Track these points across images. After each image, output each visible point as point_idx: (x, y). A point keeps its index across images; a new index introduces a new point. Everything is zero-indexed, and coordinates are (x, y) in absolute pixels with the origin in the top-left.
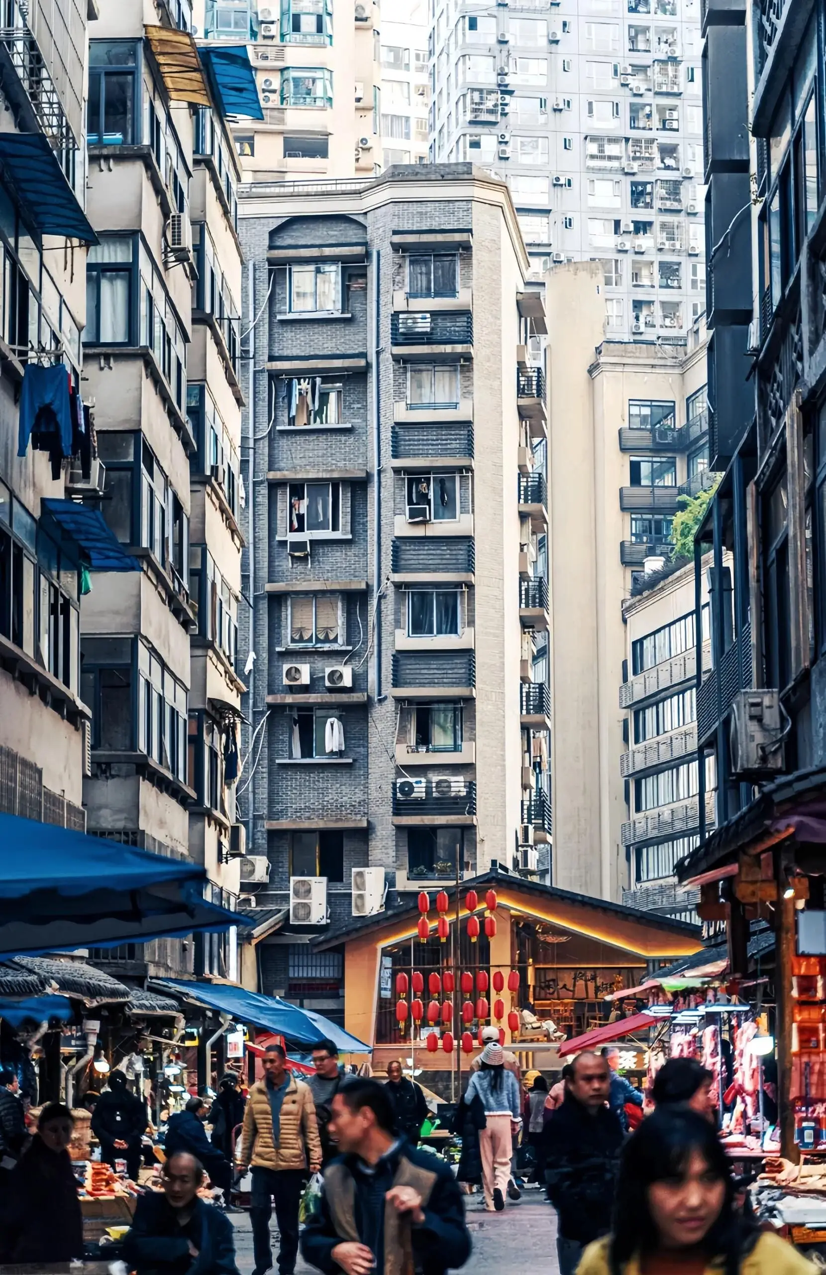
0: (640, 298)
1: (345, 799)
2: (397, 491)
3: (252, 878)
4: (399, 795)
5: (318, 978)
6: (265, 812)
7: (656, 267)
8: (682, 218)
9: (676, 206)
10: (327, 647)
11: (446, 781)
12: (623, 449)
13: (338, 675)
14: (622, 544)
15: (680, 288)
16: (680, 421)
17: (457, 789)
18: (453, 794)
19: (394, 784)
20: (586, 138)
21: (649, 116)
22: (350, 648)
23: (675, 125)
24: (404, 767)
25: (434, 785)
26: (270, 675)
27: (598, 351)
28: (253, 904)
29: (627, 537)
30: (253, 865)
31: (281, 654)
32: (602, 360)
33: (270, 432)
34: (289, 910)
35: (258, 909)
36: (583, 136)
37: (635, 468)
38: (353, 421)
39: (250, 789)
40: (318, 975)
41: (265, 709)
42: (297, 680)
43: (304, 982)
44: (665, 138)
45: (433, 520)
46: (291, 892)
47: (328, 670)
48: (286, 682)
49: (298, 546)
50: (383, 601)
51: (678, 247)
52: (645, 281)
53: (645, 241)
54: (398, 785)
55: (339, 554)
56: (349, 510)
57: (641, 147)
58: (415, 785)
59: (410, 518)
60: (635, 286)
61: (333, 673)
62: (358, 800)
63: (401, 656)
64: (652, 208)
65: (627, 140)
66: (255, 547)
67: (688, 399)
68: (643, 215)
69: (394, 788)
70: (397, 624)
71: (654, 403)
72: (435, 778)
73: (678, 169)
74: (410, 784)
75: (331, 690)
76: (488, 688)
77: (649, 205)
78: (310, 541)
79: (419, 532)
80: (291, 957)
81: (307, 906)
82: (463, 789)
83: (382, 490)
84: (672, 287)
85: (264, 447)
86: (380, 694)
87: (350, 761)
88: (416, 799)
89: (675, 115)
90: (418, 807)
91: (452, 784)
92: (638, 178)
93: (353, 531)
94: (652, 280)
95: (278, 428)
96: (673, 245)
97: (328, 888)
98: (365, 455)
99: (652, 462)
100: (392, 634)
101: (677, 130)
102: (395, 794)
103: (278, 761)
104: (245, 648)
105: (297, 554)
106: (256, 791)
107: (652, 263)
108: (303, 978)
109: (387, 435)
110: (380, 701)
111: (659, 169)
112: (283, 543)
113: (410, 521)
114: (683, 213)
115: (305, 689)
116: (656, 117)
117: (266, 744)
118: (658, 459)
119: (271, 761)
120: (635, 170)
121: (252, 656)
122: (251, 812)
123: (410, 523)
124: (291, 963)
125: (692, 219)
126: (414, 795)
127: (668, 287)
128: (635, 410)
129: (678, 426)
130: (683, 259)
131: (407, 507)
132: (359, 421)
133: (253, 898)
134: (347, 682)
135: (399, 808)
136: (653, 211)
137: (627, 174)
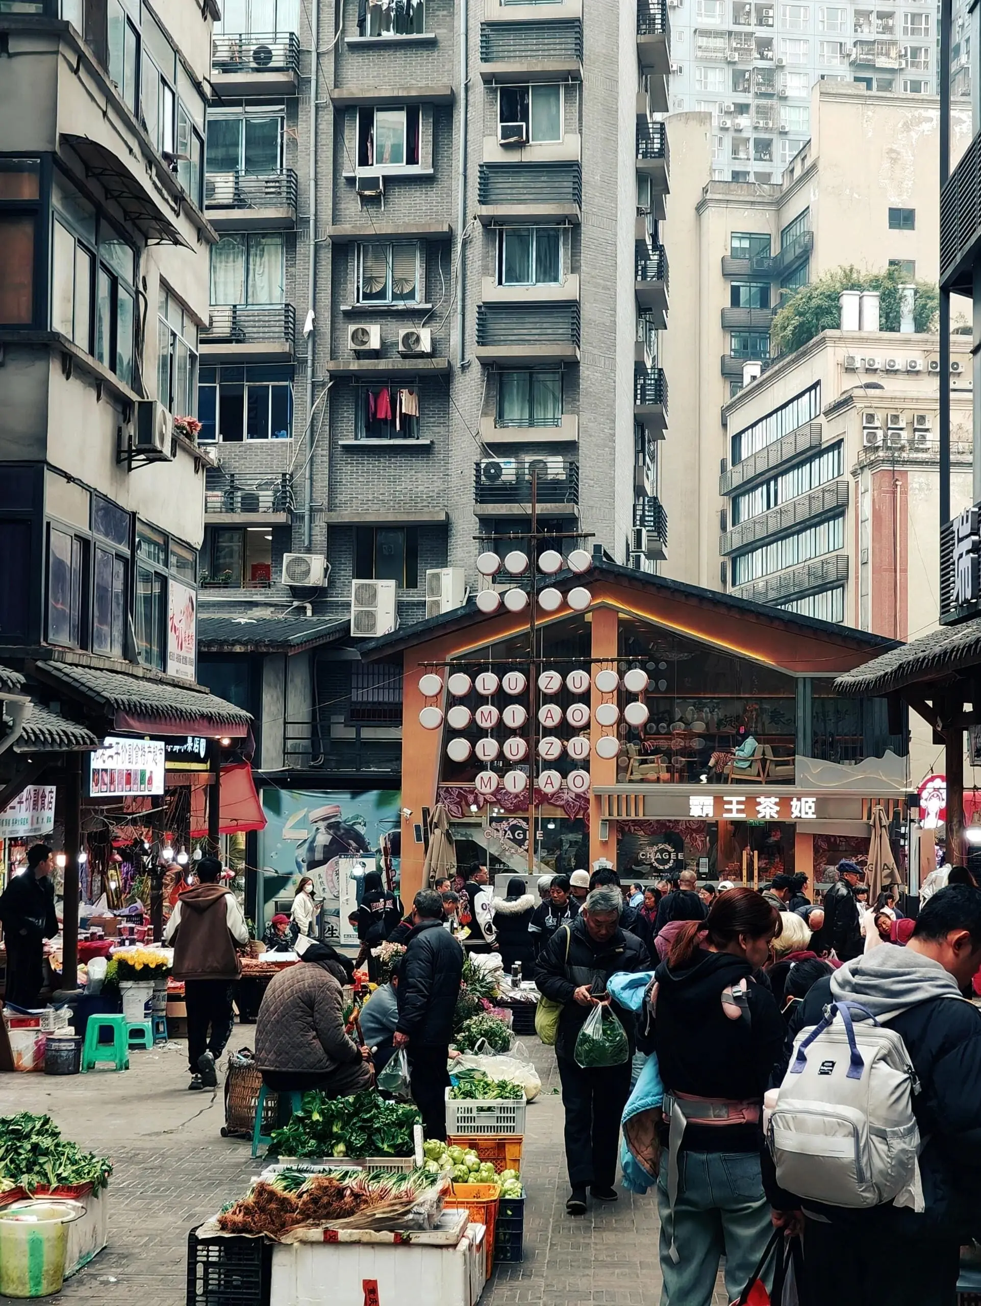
0: (737, 169)
1: (421, 488)
2: (487, 106)
3: (306, 581)
4: (483, 478)
5: (386, 703)
6: (325, 503)
7: (751, 144)
8: (774, 102)
9: (770, 91)
10: (401, 305)
11: (540, 461)
12: (725, 275)
13: (414, 338)
14: (723, 358)
15: (771, 160)
16: (775, 250)
17: (556, 471)
18: (550, 477)
19: (478, 464)
20: (695, 31)
21: (749, 13)
22: (429, 306)
23: (770, 22)
24: (489, 445)
25: (527, 465)
26: (333, 339)
27: (705, 191)
28: (309, 613)
29: (728, 352)
30: (309, 565)
31: (347, 314)
32: (709, 196)
33: (336, 45)
34: (350, 620)
35: (315, 618)
36: (693, 29)
37: (735, 292)
38: (437, 31)
39: (307, 476)
40: (386, 700)
41: (327, 379)
42: (364, 343)
43: (369, 707)
44: (762, 32)
45: (531, 142)
46: (353, 599)
47: (402, 332)
48: (351, 345)
49: (370, 183)
50: (468, 246)
51: (771, 125)
52: (742, 155)
53: (744, 121)
54: (483, 466)
55: (418, 194)
56: (431, 138)
57: (741, 40)
58: (502, 465)
59: (503, 138)
60: (734, 158)
61: (407, 336)
62: (436, 490)
63: (490, 310)
64: (749, 92)
65: (730, 33)
66: (316, 185)
67: (782, 232)
68: (742, 98)
69: (478, 471)
70: (485, 271)
71: (753, 236)
72: (528, 458)
73: (772, 59)
74: (497, 465)
75: (404, 356)
76: (596, 351)
77: (747, 90)
78: (383, 176)
79: (513, 157)
80: (354, 677)
81: (371, 615)
82: (561, 471)
83: (470, 108)
84: (765, 160)
85: (328, 64)
86: (463, 359)
87: (428, 442)
88: (504, 483)
89: (771, 13)
90: (508, 493)
91: (549, 465)
92: (740, 67)
93: (434, 165)
94: (748, 154)
95: (347, 40)
96: (767, 124)
97: (397, 595)
98: (451, 72)
99: (750, 287)
100: (479, 283)
101: (772, 26)
102: (478, 477)
103: (340, 443)
104: (304, 305)
105: (367, 193)
106: (315, 477)
107: (748, 139)
108: (368, 703)
109: (476, 39)
110: (464, 368)
111: (756, 59)
112: (351, 181)
113: (503, 141)
114: (775, 97)
115: (375, 354)
116: (753, 14)
117: (327, 422)
118: (755, 284)
119: (332, 443)
120: (736, 59)
121: (311, 315)
122: (307, 502)
123: (501, 145)
124: (354, 684)
125: (783, 103)
126: (503, 477)
127: (761, 159)
128: (736, 243)
129: (773, 255)
130: (774, 137)
131: (500, 125)
132: (445, 31)
133: (309, 606)
134: (425, 346)
135: (484, 494)
136: (751, 95)
137: (729, 63)
